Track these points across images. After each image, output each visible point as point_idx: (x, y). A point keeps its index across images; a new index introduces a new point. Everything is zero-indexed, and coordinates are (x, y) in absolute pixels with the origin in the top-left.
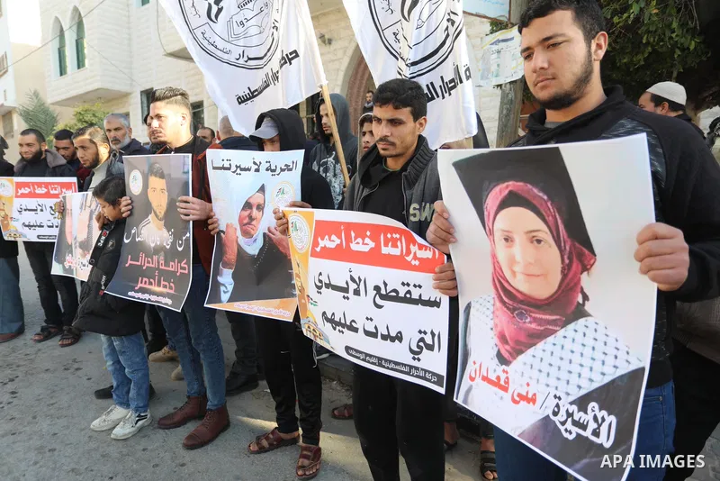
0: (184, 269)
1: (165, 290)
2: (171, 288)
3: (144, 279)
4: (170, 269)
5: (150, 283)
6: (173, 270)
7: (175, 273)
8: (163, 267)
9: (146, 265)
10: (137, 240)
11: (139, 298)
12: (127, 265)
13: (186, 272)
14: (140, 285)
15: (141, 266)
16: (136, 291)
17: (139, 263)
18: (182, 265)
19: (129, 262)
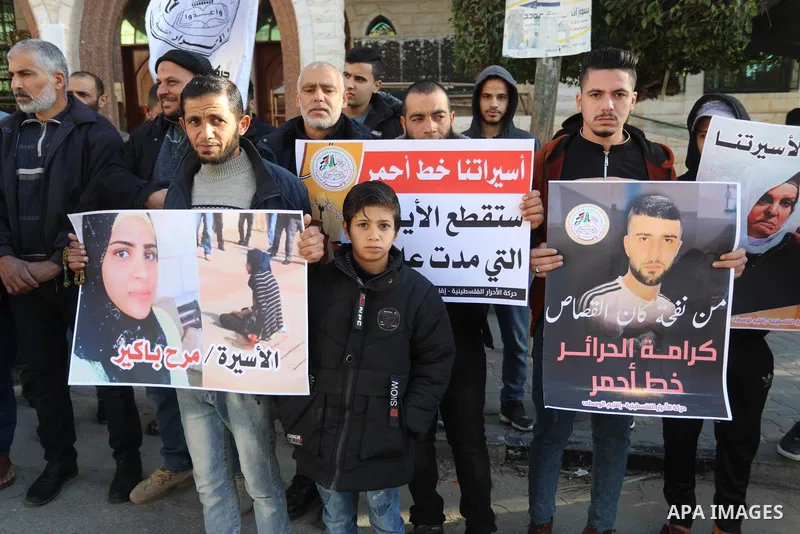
0: (710, 354)
1: (657, 392)
2: (672, 386)
3: (604, 379)
4: (671, 356)
5: (620, 384)
6: (679, 357)
7: (683, 362)
8: (651, 355)
9: (603, 355)
10: (576, 317)
11: (604, 409)
12: (560, 359)
13: (714, 358)
14: (596, 389)
15: (592, 358)
16: (594, 399)
17: (587, 353)
18: (702, 348)
19: (564, 353)
